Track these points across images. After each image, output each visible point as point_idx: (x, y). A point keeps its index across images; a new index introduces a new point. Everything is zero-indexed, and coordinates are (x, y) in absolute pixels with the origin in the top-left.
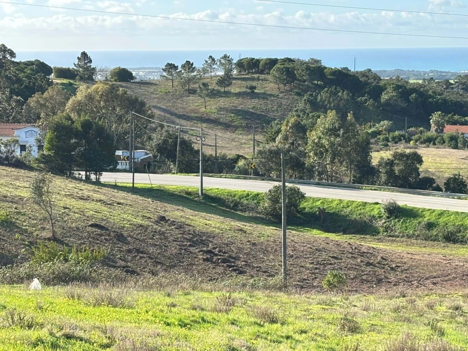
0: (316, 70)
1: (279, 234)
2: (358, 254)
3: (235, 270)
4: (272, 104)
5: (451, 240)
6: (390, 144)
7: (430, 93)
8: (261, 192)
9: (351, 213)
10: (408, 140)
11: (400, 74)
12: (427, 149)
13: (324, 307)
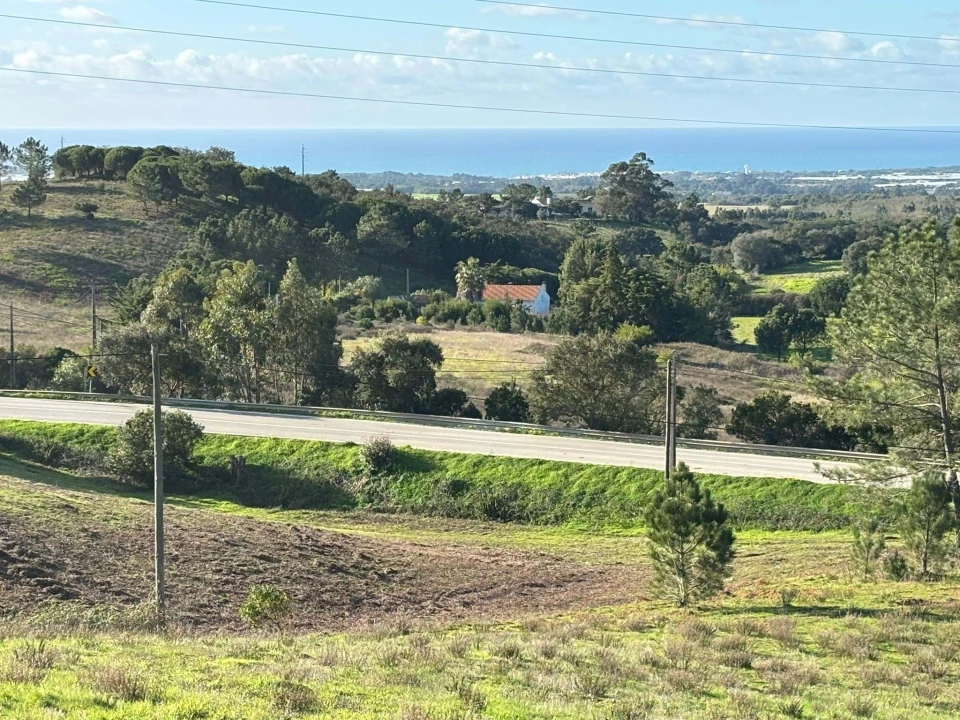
0: (222, 172)
1: (149, 514)
2: (312, 550)
3: (54, 592)
4: (131, 243)
5: (498, 516)
6: (375, 323)
7: (455, 219)
8: (109, 426)
9: (299, 465)
10: (412, 316)
11: (395, 181)
12: (449, 332)
13: (242, 661)
